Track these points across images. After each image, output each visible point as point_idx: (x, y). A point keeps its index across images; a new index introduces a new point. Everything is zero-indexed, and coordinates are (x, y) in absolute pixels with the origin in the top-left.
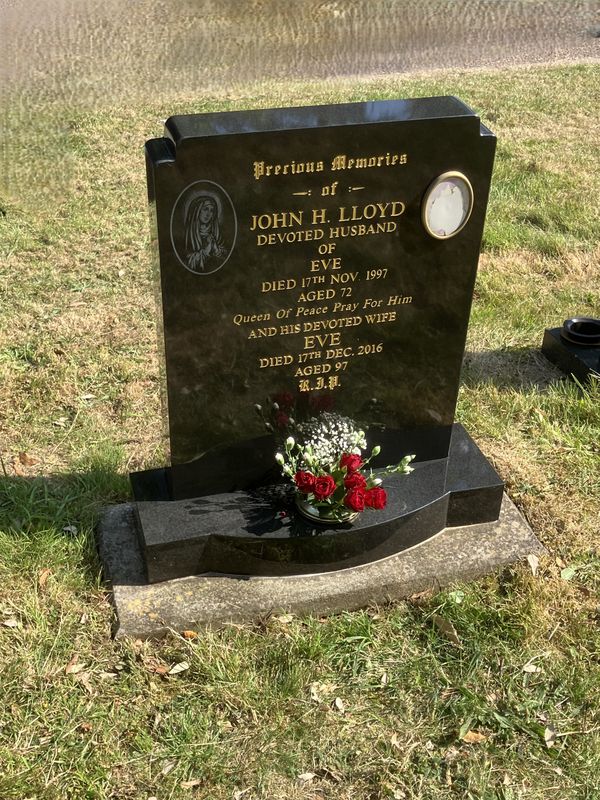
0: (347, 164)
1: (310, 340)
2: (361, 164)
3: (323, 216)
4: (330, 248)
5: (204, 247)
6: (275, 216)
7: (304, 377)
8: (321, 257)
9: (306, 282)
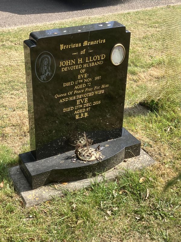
0: (88, 44)
1: (79, 101)
2: (92, 43)
3: (81, 61)
4: (84, 71)
5: (45, 73)
6: (67, 61)
7: (77, 114)
8: (81, 74)
9: (77, 82)
